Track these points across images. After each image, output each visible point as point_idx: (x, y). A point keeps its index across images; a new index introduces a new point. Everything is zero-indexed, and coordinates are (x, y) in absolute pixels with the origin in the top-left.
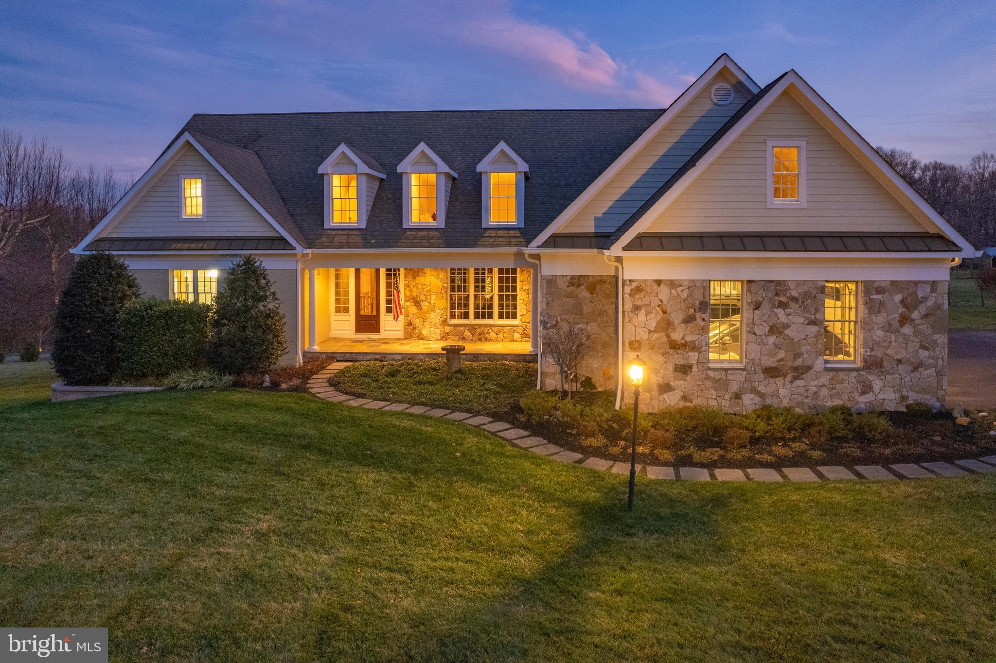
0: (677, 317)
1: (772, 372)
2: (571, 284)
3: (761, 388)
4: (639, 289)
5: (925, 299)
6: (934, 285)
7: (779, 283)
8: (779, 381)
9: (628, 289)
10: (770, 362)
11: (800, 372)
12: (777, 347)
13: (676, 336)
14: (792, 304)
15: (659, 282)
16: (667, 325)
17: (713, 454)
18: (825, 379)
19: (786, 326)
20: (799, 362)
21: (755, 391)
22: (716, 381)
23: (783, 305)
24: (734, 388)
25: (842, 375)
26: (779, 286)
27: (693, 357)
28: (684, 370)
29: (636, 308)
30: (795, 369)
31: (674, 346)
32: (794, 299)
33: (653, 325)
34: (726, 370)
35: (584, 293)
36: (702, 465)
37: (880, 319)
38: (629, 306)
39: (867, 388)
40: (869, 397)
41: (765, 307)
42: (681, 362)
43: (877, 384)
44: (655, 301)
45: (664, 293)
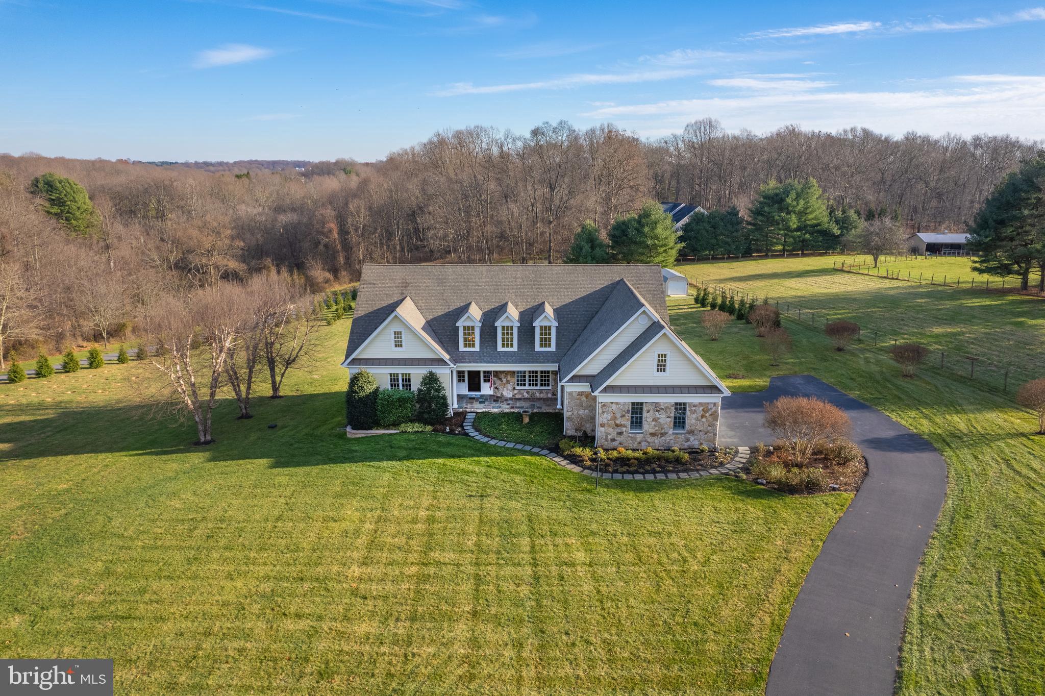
0: (618, 415)
1: (653, 435)
2: (578, 395)
3: (649, 440)
4: (604, 405)
5: (711, 409)
6: (715, 404)
7: (657, 403)
8: (656, 438)
9: (600, 405)
10: (652, 431)
11: (663, 435)
12: (655, 426)
13: (618, 422)
14: (662, 411)
15: (612, 403)
16: (614, 418)
17: (625, 469)
18: (672, 437)
19: (659, 418)
20: (663, 431)
21: (646, 441)
22: (632, 438)
23: (658, 411)
24: (639, 440)
25: (679, 436)
26: (657, 405)
27: (624, 429)
28: (620, 434)
29: (603, 412)
30: (662, 433)
31: (617, 425)
32: (663, 409)
33: (609, 418)
34: (636, 433)
35: (584, 399)
36: (620, 473)
37: (694, 416)
38: (600, 411)
39: (688, 440)
40: (689, 443)
41: (651, 412)
42: (619, 431)
43: (692, 439)
44: (610, 410)
45: (614, 406)
